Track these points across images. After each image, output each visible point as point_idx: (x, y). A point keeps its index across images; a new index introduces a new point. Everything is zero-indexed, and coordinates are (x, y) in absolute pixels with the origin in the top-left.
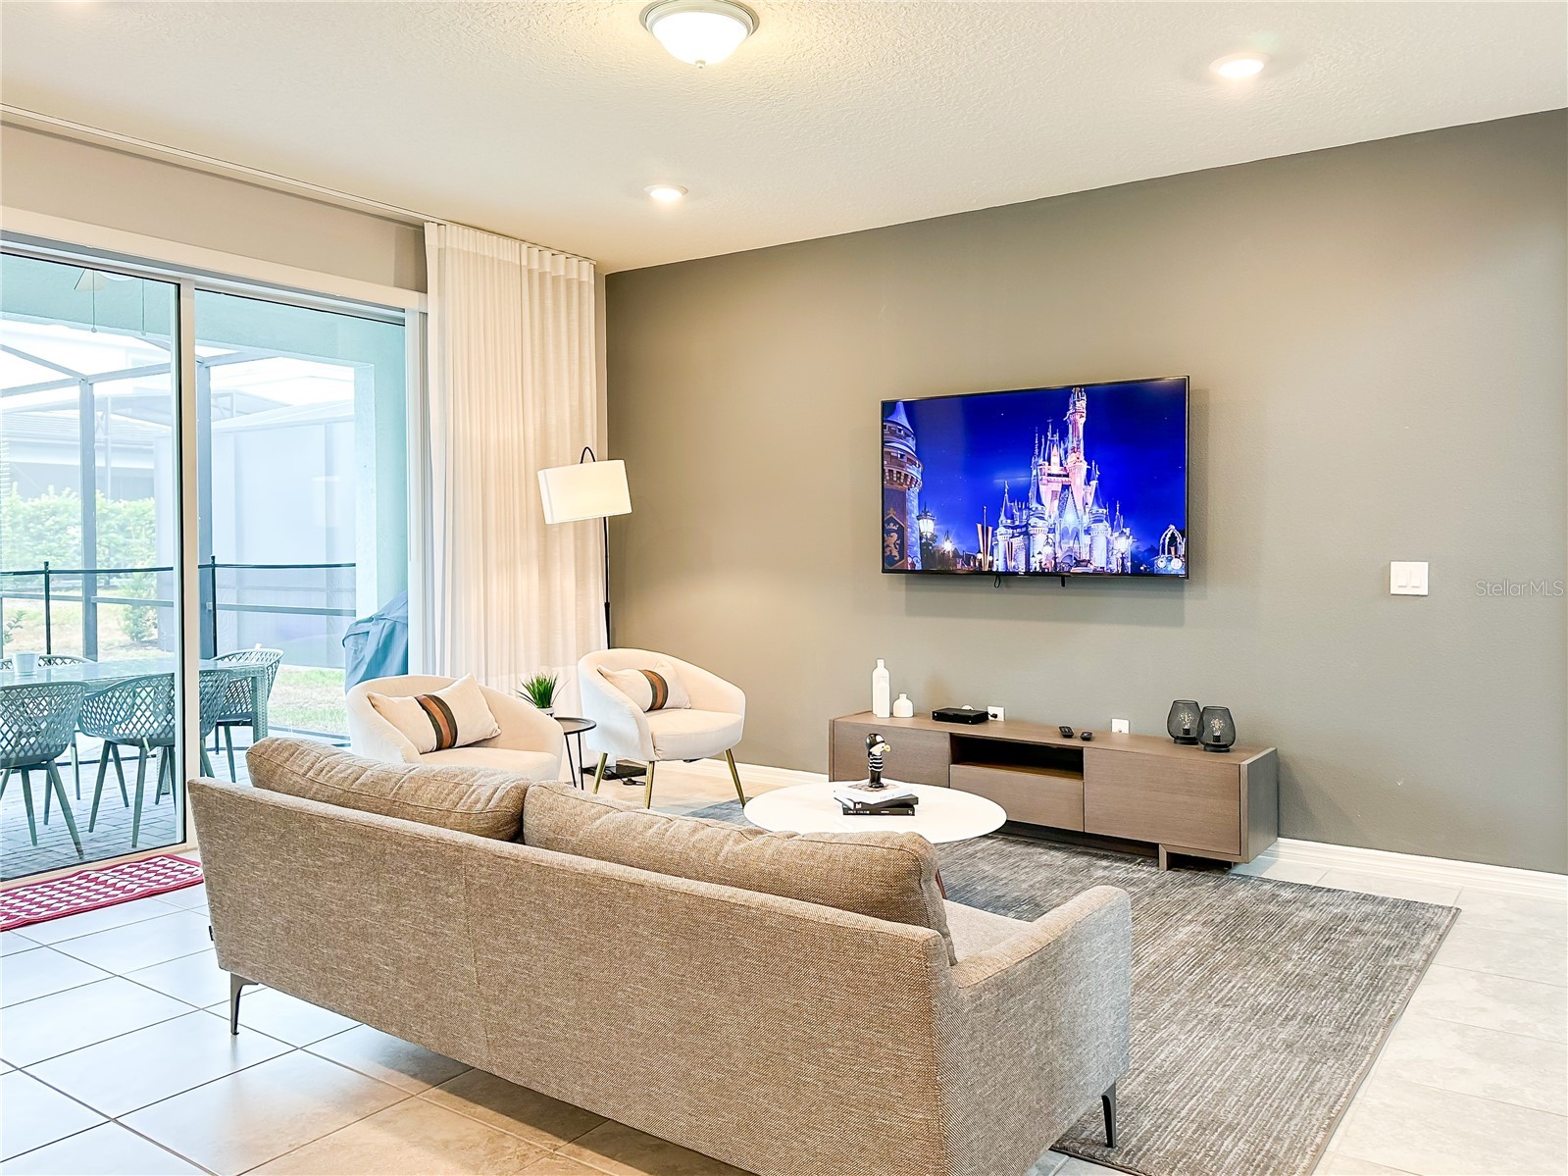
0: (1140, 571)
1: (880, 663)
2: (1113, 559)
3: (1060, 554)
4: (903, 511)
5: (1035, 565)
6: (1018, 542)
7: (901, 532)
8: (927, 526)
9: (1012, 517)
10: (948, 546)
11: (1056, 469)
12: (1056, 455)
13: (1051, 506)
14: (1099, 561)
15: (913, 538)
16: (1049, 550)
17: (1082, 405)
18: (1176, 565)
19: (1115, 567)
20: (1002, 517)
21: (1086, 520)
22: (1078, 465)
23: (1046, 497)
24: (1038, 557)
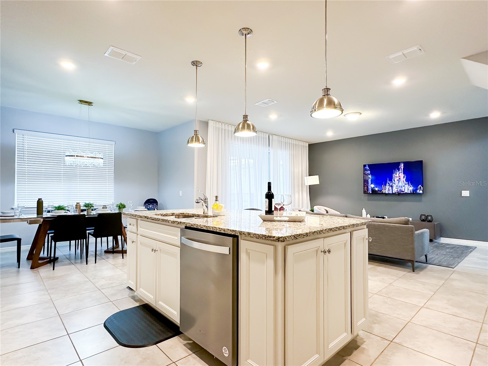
0: (414, 193)
1: (364, 209)
2: (409, 191)
3: (398, 190)
4: (368, 183)
5: (394, 192)
6: (390, 188)
7: (367, 187)
8: (373, 186)
9: (389, 184)
10: (377, 189)
11: (397, 176)
12: (398, 173)
13: (396, 182)
14: (406, 191)
15: (370, 188)
16: (396, 189)
17: (402, 165)
18: (421, 192)
19: (409, 192)
20: (387, 184)
21: (404, 184)
22: (402, 175)
23: (396, 181)
24: (394, 191)
